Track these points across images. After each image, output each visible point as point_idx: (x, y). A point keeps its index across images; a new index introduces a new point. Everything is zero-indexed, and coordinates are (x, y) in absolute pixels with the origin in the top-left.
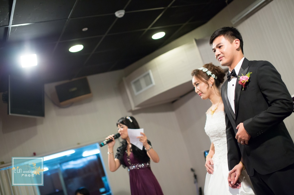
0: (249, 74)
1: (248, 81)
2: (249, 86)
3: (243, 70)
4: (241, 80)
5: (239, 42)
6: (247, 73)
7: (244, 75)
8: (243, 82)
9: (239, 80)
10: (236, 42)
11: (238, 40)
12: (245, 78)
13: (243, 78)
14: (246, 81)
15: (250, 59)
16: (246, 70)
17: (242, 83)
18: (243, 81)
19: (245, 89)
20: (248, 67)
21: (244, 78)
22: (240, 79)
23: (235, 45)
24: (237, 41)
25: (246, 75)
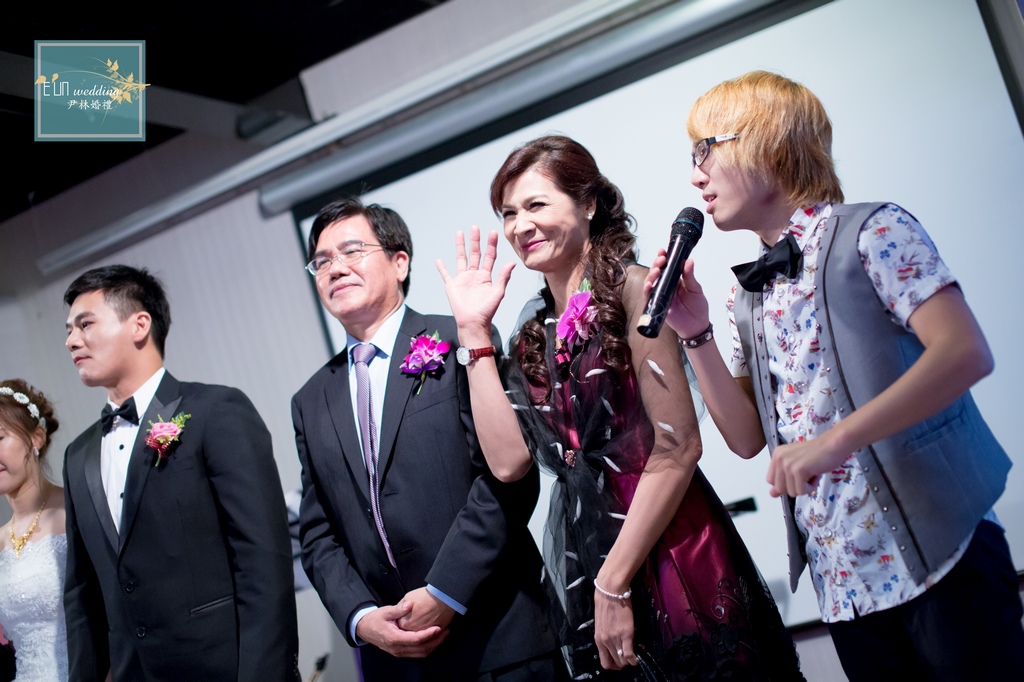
0: (181, 418)
1: (176, 439)
2: (175, 458)
3: (161, 405)
4: (155, 434)
5: (148, 323)
6: (174, 416)
7: (165, 421)
8: (162, 442)
9: (149, 434)
10: (140, 321)
11: (146, 317)
12: (167, 430)
13: (161, 427)
14: (171, 439)
15: (182, 376)
16: (172, 407)
17: (158, 442)
18: (163, 437)
19: (164, 463)
20: (180, 399)
21: (165, 428)
22: (152, 431)
23: (135, 327)
24: (144, 319)
25: (170, 421)
